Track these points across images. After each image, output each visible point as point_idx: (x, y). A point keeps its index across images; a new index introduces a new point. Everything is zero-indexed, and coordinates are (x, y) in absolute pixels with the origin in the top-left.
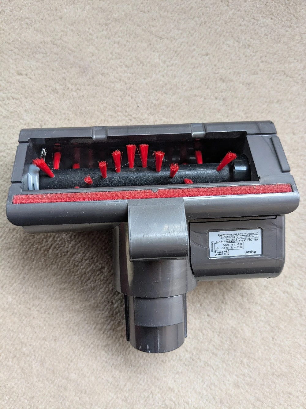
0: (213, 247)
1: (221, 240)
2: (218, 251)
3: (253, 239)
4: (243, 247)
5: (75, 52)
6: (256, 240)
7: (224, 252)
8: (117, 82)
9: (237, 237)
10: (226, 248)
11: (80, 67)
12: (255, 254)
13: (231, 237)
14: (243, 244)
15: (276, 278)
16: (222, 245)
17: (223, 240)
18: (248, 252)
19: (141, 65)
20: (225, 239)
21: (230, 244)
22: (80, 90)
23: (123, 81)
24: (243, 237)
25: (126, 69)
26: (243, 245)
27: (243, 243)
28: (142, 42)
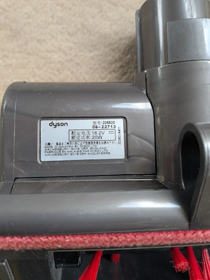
0: (117, 134)
1: (106, 145)
2: (110, 127)
3: (54, 145)
4: (71, 133)
5: (7, 11)
6: (49, 144)
7: (101, 126)
8: (55, 52)
9: (80, 149)
10: (98, 133)
11: (11, 30)
12: (50, 121)
13: (89, 149)
14: (71, 138)
15: (15, 81)
16: (105, 137)
17: (103, 146)
18: (63, 125)
19: (88, 34)
20: (99, 146)
21: (91, 139)
22: (8, 57)
23: (64, 52)
24: (70, 149)
25: (68, 37)
26: (71, 136)
27: (71, 140)
28: (91, 7)
